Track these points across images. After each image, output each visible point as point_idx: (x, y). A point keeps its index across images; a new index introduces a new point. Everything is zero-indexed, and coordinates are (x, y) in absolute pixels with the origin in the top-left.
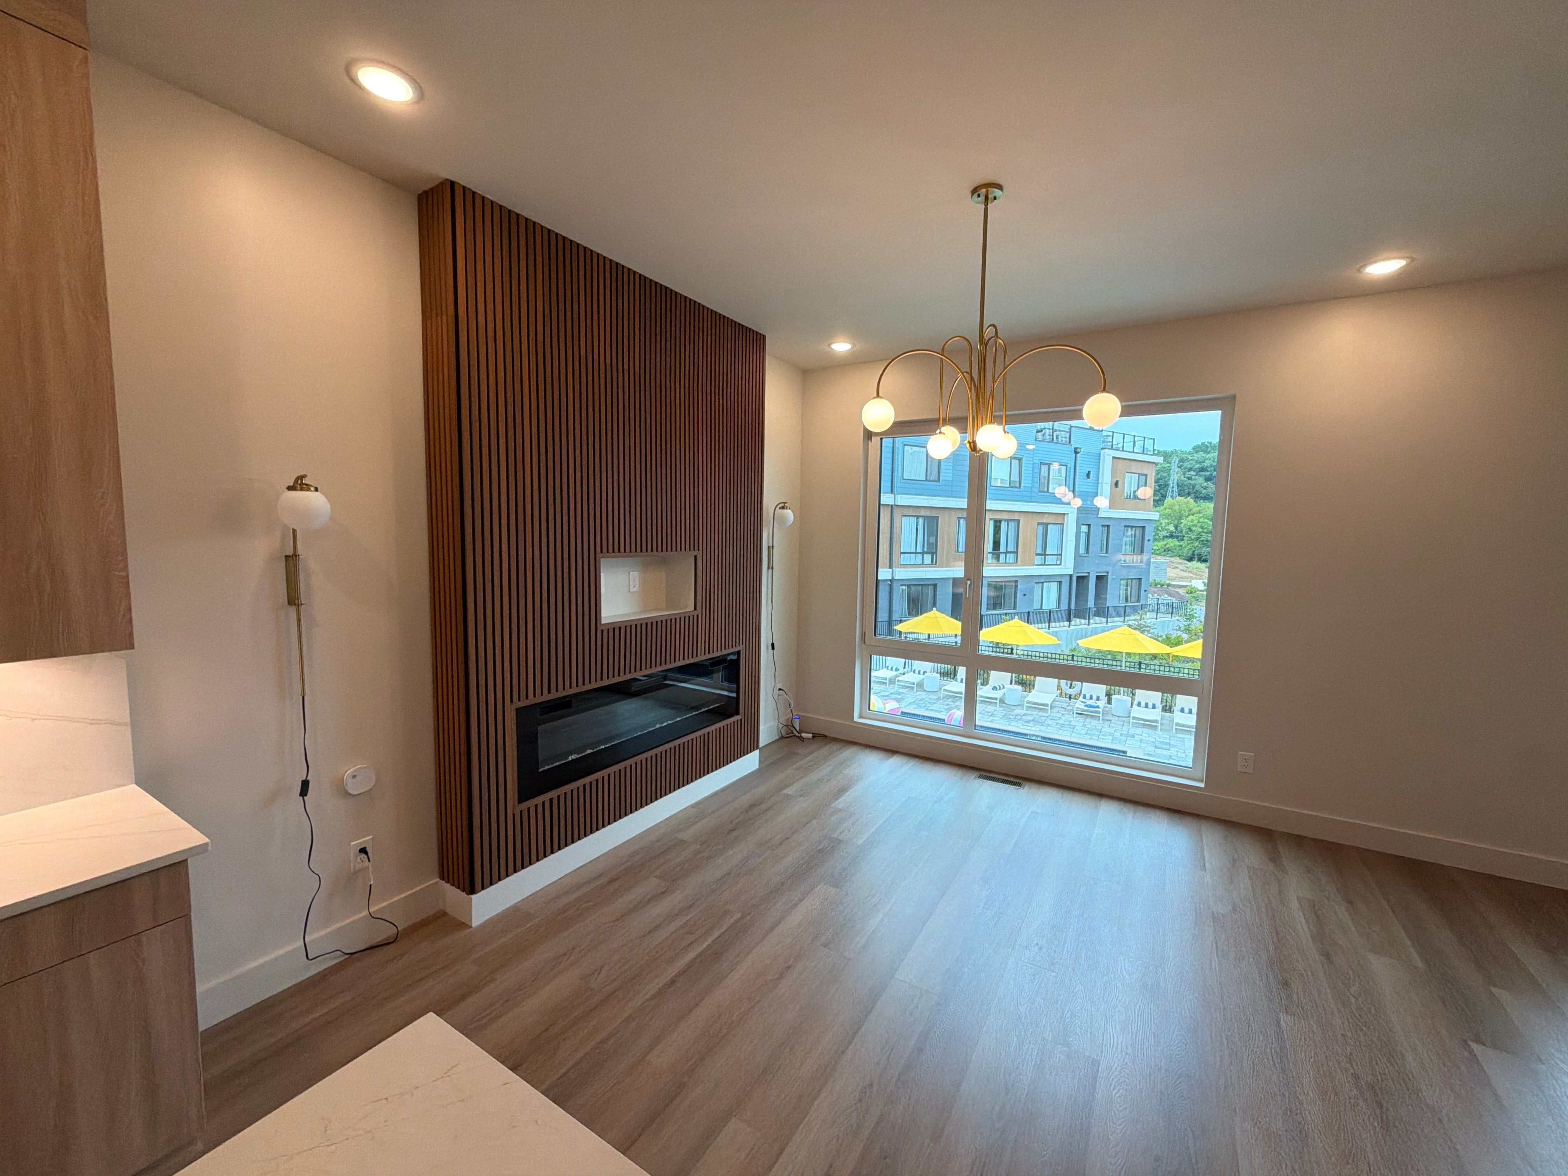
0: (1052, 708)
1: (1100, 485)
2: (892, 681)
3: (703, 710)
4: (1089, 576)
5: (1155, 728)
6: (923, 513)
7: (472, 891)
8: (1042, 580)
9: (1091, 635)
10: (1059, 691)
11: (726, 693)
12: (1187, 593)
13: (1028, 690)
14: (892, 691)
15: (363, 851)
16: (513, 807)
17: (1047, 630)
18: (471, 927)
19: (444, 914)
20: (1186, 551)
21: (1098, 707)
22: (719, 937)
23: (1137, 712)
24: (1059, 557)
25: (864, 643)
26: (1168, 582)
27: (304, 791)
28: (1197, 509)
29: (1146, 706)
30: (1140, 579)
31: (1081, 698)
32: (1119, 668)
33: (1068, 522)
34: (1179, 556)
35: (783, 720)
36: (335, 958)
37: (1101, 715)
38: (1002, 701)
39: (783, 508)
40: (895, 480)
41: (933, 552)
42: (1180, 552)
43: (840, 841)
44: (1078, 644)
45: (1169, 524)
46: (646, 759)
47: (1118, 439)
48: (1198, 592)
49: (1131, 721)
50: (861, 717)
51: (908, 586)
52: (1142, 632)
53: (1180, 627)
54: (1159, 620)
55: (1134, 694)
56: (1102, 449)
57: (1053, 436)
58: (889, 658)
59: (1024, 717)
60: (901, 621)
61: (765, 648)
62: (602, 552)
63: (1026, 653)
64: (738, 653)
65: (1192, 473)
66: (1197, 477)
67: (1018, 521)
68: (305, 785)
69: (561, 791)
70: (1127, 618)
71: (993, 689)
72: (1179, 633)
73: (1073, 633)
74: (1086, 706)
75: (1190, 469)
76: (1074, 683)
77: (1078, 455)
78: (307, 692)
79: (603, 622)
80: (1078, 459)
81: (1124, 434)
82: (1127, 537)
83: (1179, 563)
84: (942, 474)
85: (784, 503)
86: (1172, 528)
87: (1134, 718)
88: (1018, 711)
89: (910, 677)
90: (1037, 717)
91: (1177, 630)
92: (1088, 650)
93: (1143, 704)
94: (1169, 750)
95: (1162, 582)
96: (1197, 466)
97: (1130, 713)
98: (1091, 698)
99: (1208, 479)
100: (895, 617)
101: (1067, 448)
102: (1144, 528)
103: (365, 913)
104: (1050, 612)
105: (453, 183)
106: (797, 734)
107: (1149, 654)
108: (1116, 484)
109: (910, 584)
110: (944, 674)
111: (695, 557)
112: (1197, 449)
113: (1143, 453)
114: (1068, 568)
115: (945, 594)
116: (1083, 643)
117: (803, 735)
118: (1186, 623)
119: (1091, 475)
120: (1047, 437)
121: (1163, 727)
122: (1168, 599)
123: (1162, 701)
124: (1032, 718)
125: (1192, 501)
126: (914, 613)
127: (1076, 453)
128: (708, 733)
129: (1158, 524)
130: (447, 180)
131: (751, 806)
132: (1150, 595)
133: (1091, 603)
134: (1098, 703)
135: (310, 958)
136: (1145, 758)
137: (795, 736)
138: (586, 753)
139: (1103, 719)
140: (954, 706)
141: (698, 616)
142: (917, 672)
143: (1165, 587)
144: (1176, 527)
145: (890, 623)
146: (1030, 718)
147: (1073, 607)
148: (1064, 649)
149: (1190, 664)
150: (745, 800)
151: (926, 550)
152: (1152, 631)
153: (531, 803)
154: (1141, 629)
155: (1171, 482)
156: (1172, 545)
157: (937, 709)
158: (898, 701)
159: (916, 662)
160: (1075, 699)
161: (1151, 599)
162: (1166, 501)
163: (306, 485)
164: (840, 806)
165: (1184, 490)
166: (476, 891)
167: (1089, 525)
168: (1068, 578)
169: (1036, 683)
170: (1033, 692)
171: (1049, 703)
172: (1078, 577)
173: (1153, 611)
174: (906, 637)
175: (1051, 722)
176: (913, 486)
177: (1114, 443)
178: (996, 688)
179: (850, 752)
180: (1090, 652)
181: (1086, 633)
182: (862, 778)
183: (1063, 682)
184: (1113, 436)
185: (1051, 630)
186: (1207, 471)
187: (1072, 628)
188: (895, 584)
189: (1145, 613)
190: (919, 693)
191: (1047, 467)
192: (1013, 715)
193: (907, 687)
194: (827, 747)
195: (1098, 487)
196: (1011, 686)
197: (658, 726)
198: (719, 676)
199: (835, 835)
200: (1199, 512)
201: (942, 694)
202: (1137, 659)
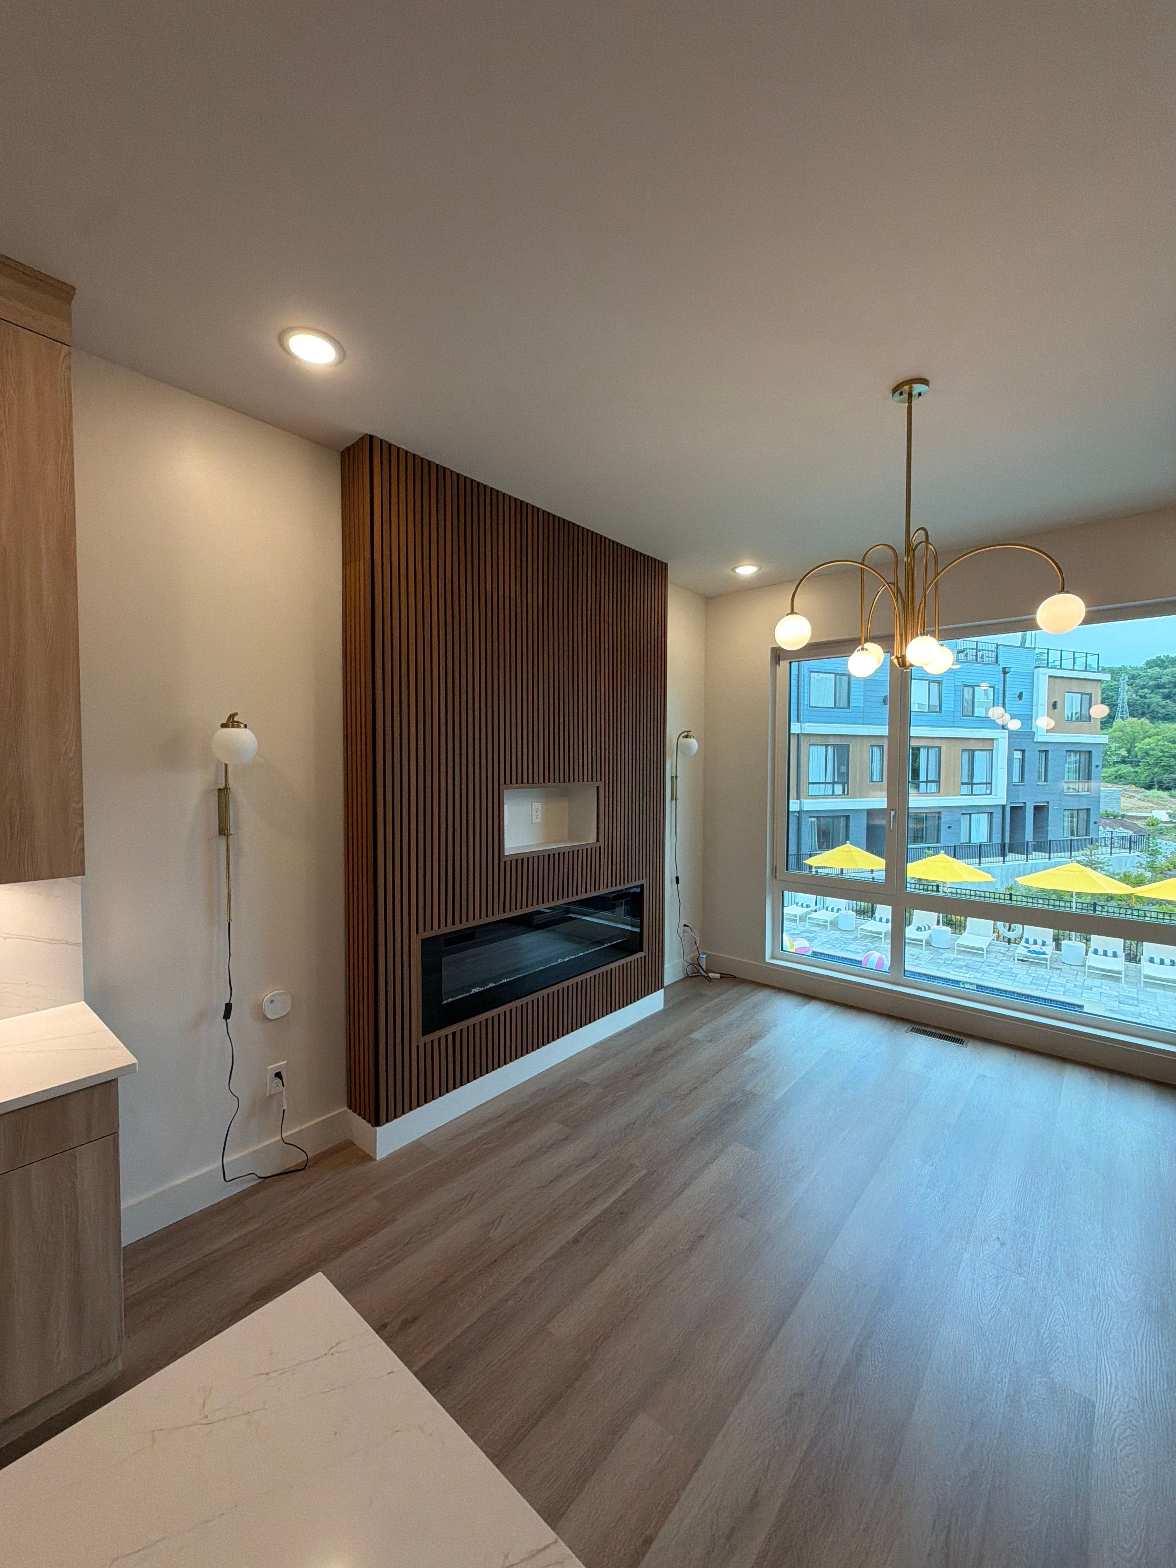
0: (987, 952)
1: (1034, 707)
2: (802, 918)
3: (606, 945)
4: (1025, 806)
5: (1118, 980)
6: (832, 741)
7: (377, 1123)
8: (969, 811)
9: (1031, 873)
10: (995, 934)
11: (629, 928)
12: (1148, 825)
13: (958, 931)
14: (803, 929)
15: (278, 1075)
16: (418, 1039)
17: (977, 866)
18: (375, 1160)
19: (352, 1144)
20: (1144, 777)
21: (1044, 953)
22: (624, 1194)
23: (1093, 960)
24: (989, 786)
25: (776, 877)
26: (1123, 813)
27: (227, 1015)
28: (1155, 731)
29: (1105, 954)
30: (1088, 810)
31: (1023, 943)
32: (1068, 909)
33: (998, 749)
34: (1135, 784)
35: (688, 958)
36: (249, 1181)
37: (1048, 963)
38: (928, 943)
39: (687, 737)
40: (801, 707)
41: (845, 783)
42: (1136, 779)
43: (754, 1095)
44: (1015, 881)
45: (1120, 748)
46: (548, 994)
47: (1054, 657)
48: (1161, 825)
49: (1087, 970)
50: (773, 957)
51: (818, 818)
52: (1095, 869)
53: (1141, 864)
54: (1114, 855)
55: (1088, 940)
56: (1036, 667)
57: (976, 656)
58: (799, 895)
59: (954, 962)
60: (811, 855)
61: (670, 883)
62: (505, 783)
63: (954, 891)
64: (642, 886)
65: (1146, 690)
66: (1152, 695)
67: (940, 748)
68: (228, 1007)
69: (464, 1024)
70: (1073, 854)
71: (917, 930)
72: (1141, 871)
73: (1008, 869)
74: (1030, 952)
75: (1143, 687)
76: (1013, 925)
77: (1007, 675)
78: (232, 918)
79: (506, 853)
80: (1007, 679)
81: (1061, 651)
82: (1069, 763)
83: (1135, 792)
84: (852, 700)
85: (688, 732)
86: (1124, 753)
87: (1090, 967)
88: (947, 955)
89: (823, 915)
90: (970, 962)
91: (1138, 867)
92: (1028, 888)
93: (1101, 952)
94: (1137, 1006)
95: (1115, 813)
96: (1151, 683)
97: (1085, 961)
98: (1035, 942)
99: (1167, 697)
100: (805, 850)
101: (995, 668)
102: (1090, 752)
103: (279, 1138)
104: (980, 846)
105: (371, 437)
106: (704, 974)
107: (1105, 895)
108: (1055, 705)
109: (819, 815)
110: (860, 912)
111: (598, 787)
112: (1150, 664)
113: (1086, 670)
114: (1000, 797)
115: (859, 827)
116: (1022, 881)
117: (711, 975)
118: (1148, 860)
119: (1024, 696)
120: (970, 658)
121: (1127, 980)
122: (1123, 832)
123: (1124, 949)
124: (964, 964)
125: (1147, 721)
126: (825, 846)
127: (1005, 673)
128: (611, 970)
129: (1107, 748)
130: (366, 434)
131: (657, 1050)
132: (1101, 828)
133: (1029, 836)
134: (1045, 949)
135: (227, 1179)
136: (1107, 1014)
137: (702, 975)
138: (488, 987)
139: (1050, 967)
140: (872, 947)
141: (600, 847)
142: (830, 909)
143: (1120, 818)
144: (1129, 751)
145: (799, 857)
146: (962, 963)
147: (1007, 840)
148: (998, 886)
149: (1157, 906)
150: (649, 1043)
151: (836, 780)
152: (1106, 868)
153: (435, 1036)
154: (1092, 865)
155: (1120, 701)
156: (1124, 771)
157: (854, 950)
158: (809, 941)
159: (828, 898)
160: (1015, 943)
161: (1103, 831)
162: (1114, 723)
163: (237, 722)
164: (753, 1056)
165: (1137, 710)
166: (381, 1123)
167: (1023, 751)
168: (1000, 809)
169: (968, 924)
170: (965, 934)
171: (985, 947)
172: (1012, 808)
173: (1106, 845)
174: (817, 872)
175: (987, 969)
176: (821, 714)
177: (1050, 661)
178: (921, 928)
179: (761, 995)
180: (1030, 890)
181: (1024, 870)
182: (776, 1025)
183: (1000, 924)
184: (1048, 653)
185: (982, 865)
186: (1165, 688)
187: (1007, 864)
188: (803, 816)
189: (1097, 848)
190: (833, 932)
191: (971, 689)
192: (941, 959)
193: (820, 925)
194: (736, 989)
195: (1032, 709)
196: (938, 927)
197: (560, 961)
198: (621, 910)
199: (748, 1088)
200: (1157, 734)
201: (859, 934)
202: (1089, 899)
